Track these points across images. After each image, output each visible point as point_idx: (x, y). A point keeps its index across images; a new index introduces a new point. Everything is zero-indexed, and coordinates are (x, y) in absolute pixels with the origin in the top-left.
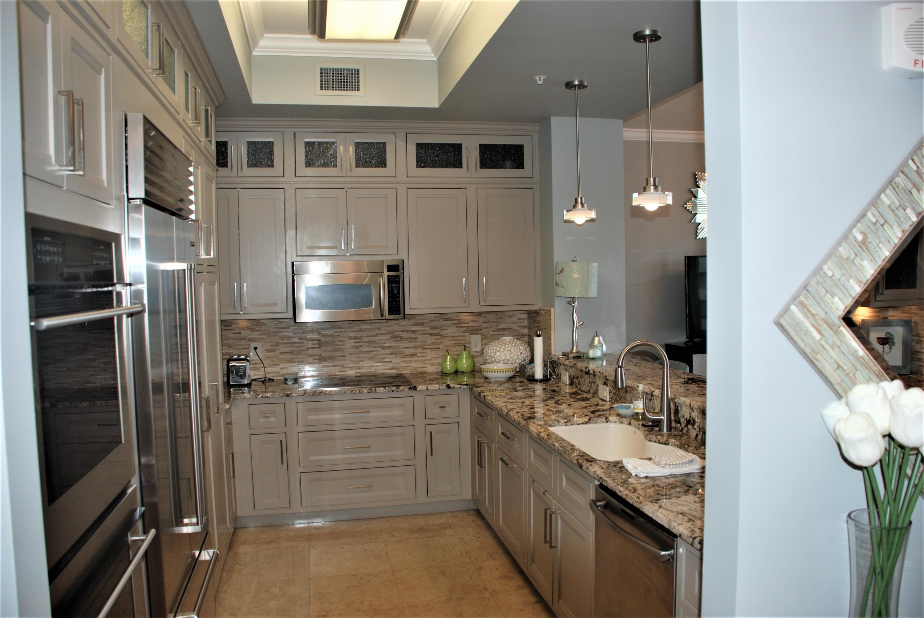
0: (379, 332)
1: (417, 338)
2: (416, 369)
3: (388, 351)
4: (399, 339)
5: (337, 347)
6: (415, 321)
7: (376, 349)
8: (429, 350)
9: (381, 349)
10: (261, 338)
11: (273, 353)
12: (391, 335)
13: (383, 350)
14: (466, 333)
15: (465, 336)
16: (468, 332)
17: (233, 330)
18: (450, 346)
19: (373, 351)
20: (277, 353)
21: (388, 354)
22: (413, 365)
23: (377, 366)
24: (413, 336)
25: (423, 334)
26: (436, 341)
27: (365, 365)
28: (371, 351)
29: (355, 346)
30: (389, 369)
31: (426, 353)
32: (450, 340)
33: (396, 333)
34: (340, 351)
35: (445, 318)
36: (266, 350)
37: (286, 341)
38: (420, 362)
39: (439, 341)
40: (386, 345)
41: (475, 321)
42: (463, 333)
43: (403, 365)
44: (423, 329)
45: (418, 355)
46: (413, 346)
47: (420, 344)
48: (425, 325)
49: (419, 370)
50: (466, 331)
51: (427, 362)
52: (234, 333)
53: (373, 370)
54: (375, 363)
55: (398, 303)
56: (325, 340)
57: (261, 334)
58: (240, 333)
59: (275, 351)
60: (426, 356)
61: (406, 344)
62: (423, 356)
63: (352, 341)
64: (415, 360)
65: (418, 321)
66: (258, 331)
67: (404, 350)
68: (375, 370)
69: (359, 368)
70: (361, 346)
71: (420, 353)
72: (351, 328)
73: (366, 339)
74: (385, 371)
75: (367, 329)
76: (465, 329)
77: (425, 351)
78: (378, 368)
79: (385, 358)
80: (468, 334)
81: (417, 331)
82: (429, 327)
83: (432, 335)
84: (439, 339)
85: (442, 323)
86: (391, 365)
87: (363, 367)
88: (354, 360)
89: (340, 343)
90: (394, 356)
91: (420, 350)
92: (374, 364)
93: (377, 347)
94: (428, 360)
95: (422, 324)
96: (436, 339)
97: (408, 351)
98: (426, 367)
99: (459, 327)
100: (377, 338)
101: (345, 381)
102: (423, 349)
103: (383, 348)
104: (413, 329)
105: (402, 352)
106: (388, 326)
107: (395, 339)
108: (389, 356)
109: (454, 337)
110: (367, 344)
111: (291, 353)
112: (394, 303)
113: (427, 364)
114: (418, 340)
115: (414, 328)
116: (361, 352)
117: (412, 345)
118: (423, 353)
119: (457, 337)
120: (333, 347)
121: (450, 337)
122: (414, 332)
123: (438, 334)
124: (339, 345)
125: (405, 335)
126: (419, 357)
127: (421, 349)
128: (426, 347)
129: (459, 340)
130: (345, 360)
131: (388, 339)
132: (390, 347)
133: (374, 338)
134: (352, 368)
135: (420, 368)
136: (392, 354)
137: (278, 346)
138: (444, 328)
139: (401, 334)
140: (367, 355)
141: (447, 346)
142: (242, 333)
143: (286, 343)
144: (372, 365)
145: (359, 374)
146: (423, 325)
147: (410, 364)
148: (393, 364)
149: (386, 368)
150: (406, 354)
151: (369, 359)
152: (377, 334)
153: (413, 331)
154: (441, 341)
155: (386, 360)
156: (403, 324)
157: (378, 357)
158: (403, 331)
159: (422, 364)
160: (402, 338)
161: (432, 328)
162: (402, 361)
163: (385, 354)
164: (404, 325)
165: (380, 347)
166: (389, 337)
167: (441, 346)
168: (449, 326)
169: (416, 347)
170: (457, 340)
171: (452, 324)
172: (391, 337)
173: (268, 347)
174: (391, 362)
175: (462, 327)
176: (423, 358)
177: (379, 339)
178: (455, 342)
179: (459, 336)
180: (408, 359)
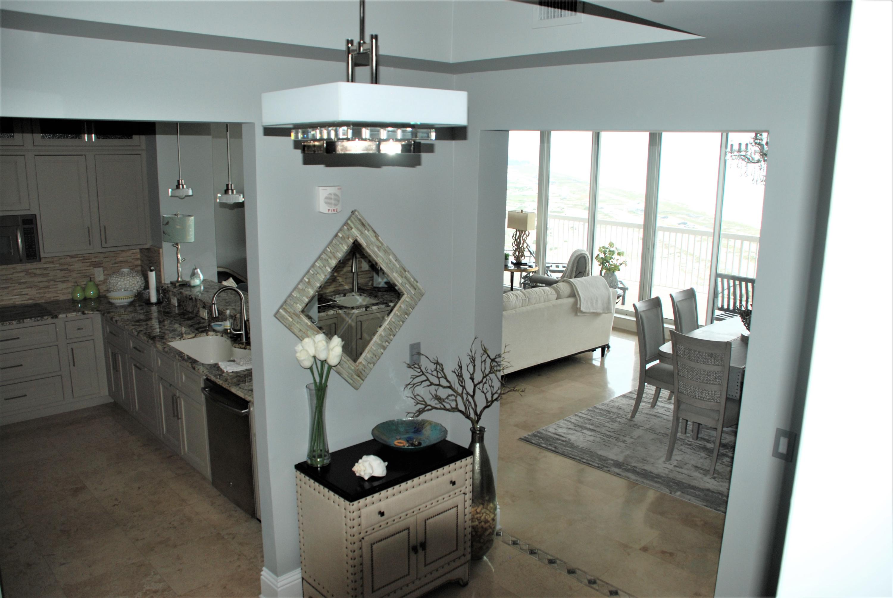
0: (14, 271)
2: (50, 298)
3: (24, 286)
4: (33, 275)
6: (48, 262)
7: (14, 285)
8: (60, 283)
13: (20, 285)
15: (90, 269)
16: (92, 266)
18: (78, 278)
19: (11, 287)
21: (24, 288)
22: (48, 295)
23: (15, 299)
24: (45, 272)
25: (54, 270)
26: (65, 275)
27: (4, 298)
28: (8, 287)
30: (26, 300)
31: (57, 285)
32: (77, 274)
33: (30, 271)
38: (53, 293)
39: (67, 274)
40: (22, 281)
41: (97, 257)
42: (88, 267)
43: (38, 296)
44: (53, 266)
45: (51, 287)
47: (51, 278)
49: (52, 299)
50: (90, 266)
51: (59, 292)
53: (12, 302)
54: (13, 296)
55: (34, 251)
60: (57, 288)
61: (40, 279)
62: (55, 288)
64: (49, 291)
67: (38, 284)
71: (52, 285)
74: (23, 302)
76: (89, 264)
77: (56, 283)
79: (22, 291)
80: (92, 268)
82: (58, 264)
83: (61, 270)
84: (68, 273)
85: (69, 260)
86: (28, 297)
90: (30, 289)
91: (52, 283)
92: (12, 297)
93: (14, 283)
94: (60, 290)
95: (52, 262)
96: (65, 273)
97: (41, 285)
98: (58, 296)
99: (84, 263)
100: (13, 275)
102: (55, 282)
103: (20, 284)
105: (36, 286)
107: (30, 275)
108: (25, 290)
109: (80, 270)
112: (31, 250)
114: (50, 275)
117: (45, 279)
118: (55, 285)
119: (83, 270)
121: (77, 271)
122: (45, 269)
123: (67, 269)
128: (57, 280)
129: (85, 273)
132: (26, 282)
133: (11, 276)
135: (53, 297)
136: (28, 288)
138: (71, 264)
139: (34, 271)
140: (6, 290)
141: (75, 278)
147: (45, 295)
148: (29, 295)
149: (24, 299)
150: (40, 287)
151: (8, 293)
153: (45, 268)
154: (69, 274)
155: (23, 293)
156: (39, 264)
157: (15, 291)
158: (36, 269)
159: (55, 294)
160: (35, 275)
161: (61, 264)
162: (37, 293)
163: (21, 289)
165: (17, 283)
166: (24, 275)
167: (70, 279)
168: (75, 262)
169: (48, 281)
170: (83, 273)
171: (78, 260)
172: (26, 274)
174: (27, 294)
175: (86, 262)
176: (55, 289)
177: (15, 277)
178: (82, 274)
179: (85, 270)
180: (42, 291)
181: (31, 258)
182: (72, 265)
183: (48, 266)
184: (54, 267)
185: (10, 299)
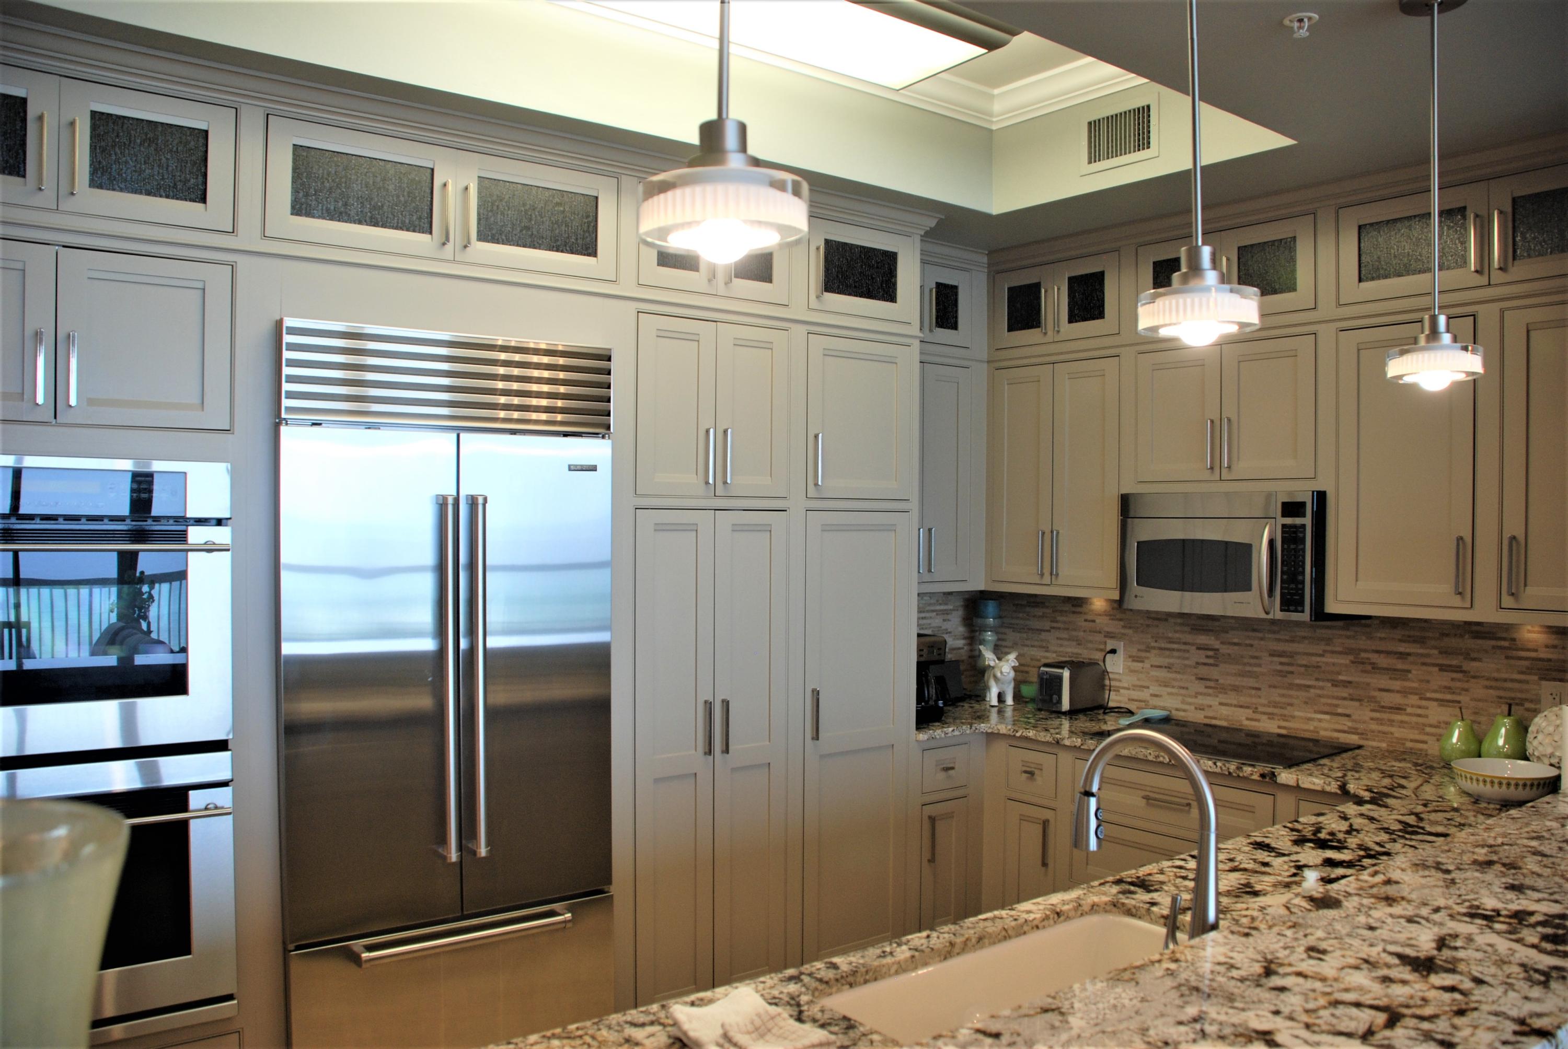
0: (1329, 648)
1: (1409, 671)
2: (1402, 741)
3: (1344, 693)
4: (1369, 668)
5: (1248, 668)
6: (1407, 633)
7: (1321, 684)
8: (1435, 704)
9: (1329, 685)
10: (1124, 634)
11: (1140, 665)
12: (1351, 657)
13: (1335, 689)
14: (1530, 674)
15: (1527, 682)
16: (1535, 674)
17: (1085, 613)
18: (1486, 701)
19: (1314, 687)
20: (1147, 665)
21: (1345, 699)
22: (1398, 732)
23: (1320, 720)
24: (1400, 666)
25: (1424, 664)
26: (1452, 684)
27: (1297, 713)
28: (1309, 686)
29: (1281, 671)
30: (1344, 732)
31: (1426, 708)
32: (1487, 687)
34: (1251, 677)
35: (1477, 632)
36: (1130, 657)
37: (1163, 645)
38: (1413, 728)
39: (1458, 684)
40: (1341, 678)
41: (1556, 648)
42: (1521, 672)
43: (1374, 726)
44: (1423, 651)
45: (1409, 710)
46: (1398, 688)
47: (1415, 685)
49: (1409, 745)
50: (1528, 671)
51: (1428, 729)
52: (1086, 620)
53: (1312, 728)
54: (1315, 712)
55: (1300, 586)
56: (1228, 651)
57: (1124, 627)
58: (1094, 621)
59: (1143, 662)
60: (1426, 716)
61: (1385, 682)
62: (1419, 716)
63: (1276, 659)
64: (1402, 722)
65: (1412, 633)
66: (1121, 620)
67: (1376, 694)
68: (1315, 727)
69: (1284, 717)
70: (1292, 673)
71: (1412, 706)
72: (1274, 632)
73: (1303, 661)
74: (1336, 735)
75: (1304, 638)
76: (1526, 663)
77: (1424, 703)
78: (1324, 725)
79: (1337, 706)
80: (1536, 678)
81: (1409, 654)
82: (1436, 648)
83: (1443, 668)
84: (1459, 680)
85: (1468, 643)
86: (1350, 724)
87: (1293, 717)
88: (1278, 699)
89: (1252, 661)
90: (1357, 704)
91: (1414, 700)
93: (1323, 680)
94: (1431, 726)
96: (1453, 679)
97: (1388, 699)
99: (1512, 658)
100: (1324, 659)
101: (1257, 740)
102: (1421, 699)
103: (1335, 684)
104: (1401, 649)
105: (1372, 699)
106: (1348, 637)
107: (1361, 667)
108: (1346, 703)
109: (1496, 680)
110: (1303, 669)
111: (1169, 668)
112: (1293, 586)
113: (1428, 734)
114: (1410, 676)
115: (1403, 648)
116: (1291, 686)
117: (1396, 685)
118: (1420, 707)
119: (1505, 680)
120: (1240, 667)
121: (1488, 679)
122: (1403, 656)
123: (1458, 669)
124: (1250, 665)
125: (1382, 661)
126: (1410, 714)
127: (1417, 697)
128: (1428, 695)
129: (1510, 690)
130: (1260, 697)
131: (1346, 666)
132: (1350, 682)
133: (1318, 659)
134: (1271, 716)
135: (1412, 741)
136: (1352, 700)
137: (1149, 652)
138: (1473, 655)
139: (1374, 657)
140: (1302, 694)
141: (1480, 700)
142: (1097, 621)
143: (1161, 649)
144: (1309, 715)
145: (1283, 732)
146: (1423, 642)
147: (1393, 730)
148: (1354, 721)
150: (1383, 704)
151: (1306, 703)
152: (1325, 651)
153: (1401, 653)
154: (1466, 685)
155: (1340, 711)
156: (1379, 635)
157: (1323, 700)
158: (1377, 652)
159: (1416, 732)
160: (1375, 668)
161: (1445, 652)
162: (1372, 719)
163: (1338, 698)
164: (1381, 639)
165: (1328, 680)
166: (1348, 662)
167: (1464, 698)
168: (1486, 651)
169: (1404, 692)
170: (1504, 689)
171: (1494, 647)
172: (1353, 662)
173: (1134, 652)
174: (1348, 716)
175: (1520, 658)
176: (1420, 720)
177: (1327, 663)
178: (1502, 693)
179: (1512, 680)
180: (1385, 716)
181: (1292, 608)
182: (1474, 659)
183: (1408, 650)
184: (1428, 656)
185: (1310, 719)
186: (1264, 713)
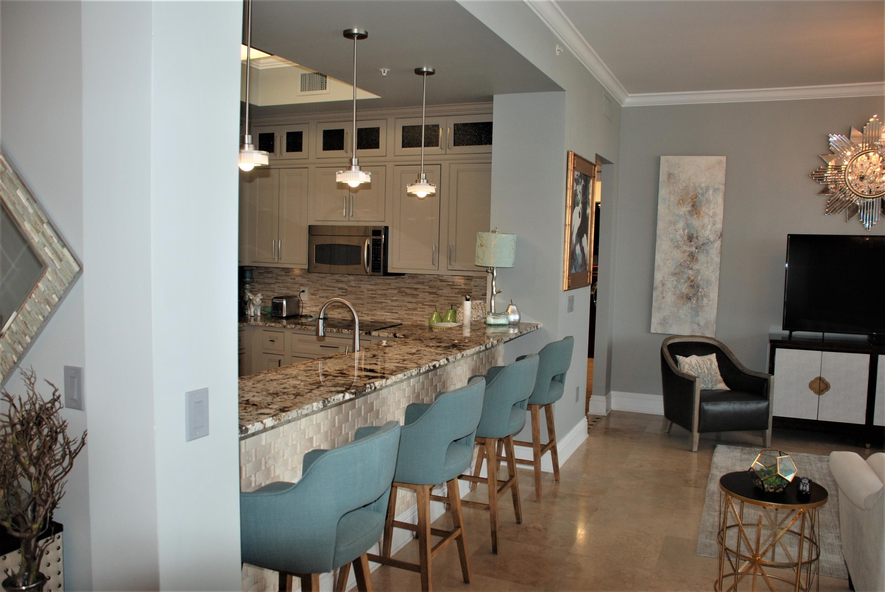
0: (389, 287)
1: (418, 295)
2: (416, 321)
4: (404, 294)
5: (359, 296)
6: (418, 280)
8: (427, 306)
9: (390, 301)
10: (308, 284)
11: (315, 296)
12: (398, 290)
13: (392, 303)
14: (459, 294)
15: (457, 297)
16: (460, 294)
17: (291, 276)
18: (444, 304)
19: (384, 302)
20: (318, 297)
21: (395, 306)
22: (415, 318)
23: (386, 315)
24: (415, 293)
25: (423, 292)
26: (433, 299)
27: (378, 313)
28: (382, 302)
29: (372, 297)
30: (395, 319)
31: (424, 308)
32: (445, 300)
33: (402, 289)
34: (360, 300)
35: (442, 280)
36: (311, 293)
37: (324, 288)
38: (420, 316)
40: (394, 298)
41: (467, 284)
42: (456, 294)
43: (406, 316)
44: (422, 287)
45: (418, 309)
46: (415, 301)
47: (420, 300)
48: (426, 284)
49: (419, 322)
50: (458, 293)
51: (425, 316)
52: (291, 279)
53: (383, 319)
54: (385, 312)
55: (379, 262)
56: (351, 290)
57: (308, 281)
58: (294, 279)
59: (316, 295)
60: (424, 311)
61: (410, 299)
62: (422, 311)
63: (370, 292)
64: (416, 314)
65: (419, 280)
66: (306, 278)
67: (408, 304)
68: (385, 318)
69: (373, 315)
70: (376, 297)
71: (420, 308)
72: (369, 281)
73: (380, 292)
74: (392, 320)
75: (381, 283)
76: (458, 290)
77: (423, 306)
78: (387, 317)
79: (392, 309)
80: (460, 295)
81: (418, 288)
82: (428, 286)
83: (430, 293)
84: (436, 298)
85: (439, 283)
86: (398, 316)
87: (376, 315)
88: (370, 308)
89: (361, 293)
92: (384, 314)
93: (388, 300)
94: (426, 315)
95: (422, 283)
96: (433, 297)
97: (410, 306)
98: (424, 321)
99: (453, 289)
100: (388, 292)
101: (363, 325)
102: (422, 305)
103: (392, 301)
104: (416, 287)
105: (405, 306)
106: (397, 283)
107: (401, 294)
108: (396, 308)
109: (448, 297)
110: (380, 296)
111: (327, 297)
112: (376, 262)
113: (425, 318)
114: (419, 297)
115: (416, 286)
116: (376, 302)
117: (414, 300)
118: (422, 308)
119: (451, 297)
120: (356, 296)
121: (445, 297)
122: (416, 289)
123: (435, 293)
124: (360, 295)
125: (409, 291)
126: (419, 311)
127: (421, 304)
128: (425, 303)
129: (452, 300)
130: (364, 307)
131: (396, 294)
132: (397, 300)
133: (386, 291)
134: (368, 315)
135: (420, 321)
136: (398, 307)
137: (318, 291)
138: (440, 288)
139: (406, 290)
140: (380, 305)
141: (442, 304)
142: (296, 279)
143: (323, 290)
144: (383, 313)
145: (373, 321)
147: (413, 317)
148: (399, 315)
149: (393, 317)
150: (409, 308)
151: (381, 309)
152: (388, 288)
153: (415, 288)
154: (438, 299)
155: (394, 311)
156: (408, 281)
157: (388, 307)
158: (407, 288)
159: (421, 317)
160: (407, 294)
161: (430, 287)
162: (405, 313)
163: (393, 306)
164: (409, 283)
166: (397, 292)
167: (437, 304)
168: (444, 287)
169: (417, 303)
171: (447, 285)
172: (398, 292)
173: (312, 291)
174: (397, 313)
175: (455, 289)
176: (423, 313)
177: (389, 293)
178: (449, 301)
179: (453, 297)
180: (410, 312)
181: (376, 271)
182: (441, 290)
183: (418, 287)
184: (424, 289)
185: (383, 315)
186: (365, 314)
